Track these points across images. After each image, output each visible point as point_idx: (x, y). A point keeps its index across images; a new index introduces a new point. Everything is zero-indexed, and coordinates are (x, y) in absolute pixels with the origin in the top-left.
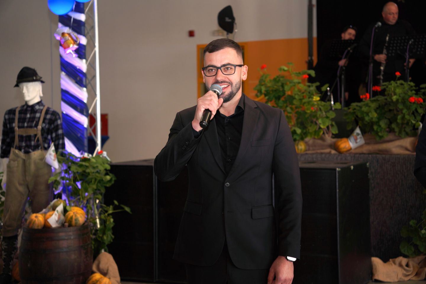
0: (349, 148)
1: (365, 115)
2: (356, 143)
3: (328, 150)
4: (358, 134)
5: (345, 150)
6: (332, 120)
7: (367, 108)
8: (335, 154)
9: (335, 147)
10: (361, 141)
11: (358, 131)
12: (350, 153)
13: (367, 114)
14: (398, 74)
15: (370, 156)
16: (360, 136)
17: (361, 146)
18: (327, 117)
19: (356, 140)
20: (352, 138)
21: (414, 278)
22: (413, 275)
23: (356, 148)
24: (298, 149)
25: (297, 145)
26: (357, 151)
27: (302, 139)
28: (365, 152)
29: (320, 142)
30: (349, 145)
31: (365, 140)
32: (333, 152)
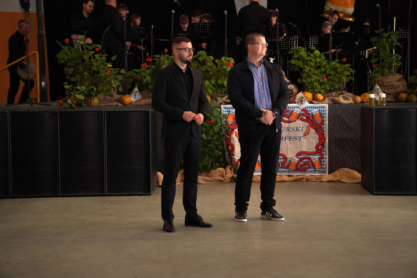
0: (131, 102)
1: (143, 78)
2: (136, 98)
3: (115, 103)
4: (137, 92)
5: (128, 103)
6: (120, 81)
7: (145, 73)
8: (121, 106)
9: (121, 101)
10: (139, 96)
11: (136, 89)
12: (133, 105)
13: (145, 77)
14: (166, 50)
15: (147, 106)
16: (138, 93)
17: (139, 100)
18: (117, 79)
19: (135, 96)
20: (133, 95)
21: (180, 184)
22: (179, 182)
23: (136, 102)
24: (94, 102)
25: (93, 100)
26: (137, 103)
27: (96, 96)
28: (143, 104)
29: (109, 97)
30: (131, 99)
31: (141, 96)
32: (120, 104)
